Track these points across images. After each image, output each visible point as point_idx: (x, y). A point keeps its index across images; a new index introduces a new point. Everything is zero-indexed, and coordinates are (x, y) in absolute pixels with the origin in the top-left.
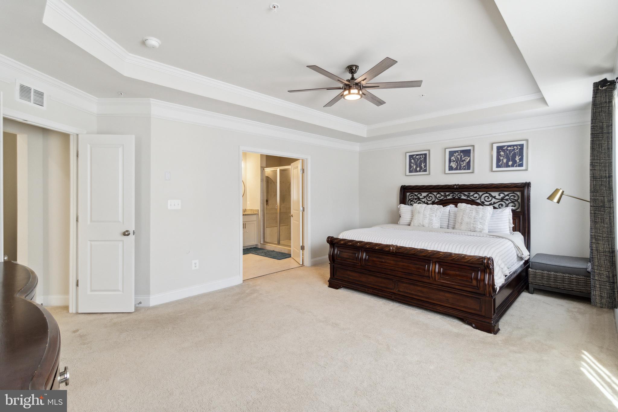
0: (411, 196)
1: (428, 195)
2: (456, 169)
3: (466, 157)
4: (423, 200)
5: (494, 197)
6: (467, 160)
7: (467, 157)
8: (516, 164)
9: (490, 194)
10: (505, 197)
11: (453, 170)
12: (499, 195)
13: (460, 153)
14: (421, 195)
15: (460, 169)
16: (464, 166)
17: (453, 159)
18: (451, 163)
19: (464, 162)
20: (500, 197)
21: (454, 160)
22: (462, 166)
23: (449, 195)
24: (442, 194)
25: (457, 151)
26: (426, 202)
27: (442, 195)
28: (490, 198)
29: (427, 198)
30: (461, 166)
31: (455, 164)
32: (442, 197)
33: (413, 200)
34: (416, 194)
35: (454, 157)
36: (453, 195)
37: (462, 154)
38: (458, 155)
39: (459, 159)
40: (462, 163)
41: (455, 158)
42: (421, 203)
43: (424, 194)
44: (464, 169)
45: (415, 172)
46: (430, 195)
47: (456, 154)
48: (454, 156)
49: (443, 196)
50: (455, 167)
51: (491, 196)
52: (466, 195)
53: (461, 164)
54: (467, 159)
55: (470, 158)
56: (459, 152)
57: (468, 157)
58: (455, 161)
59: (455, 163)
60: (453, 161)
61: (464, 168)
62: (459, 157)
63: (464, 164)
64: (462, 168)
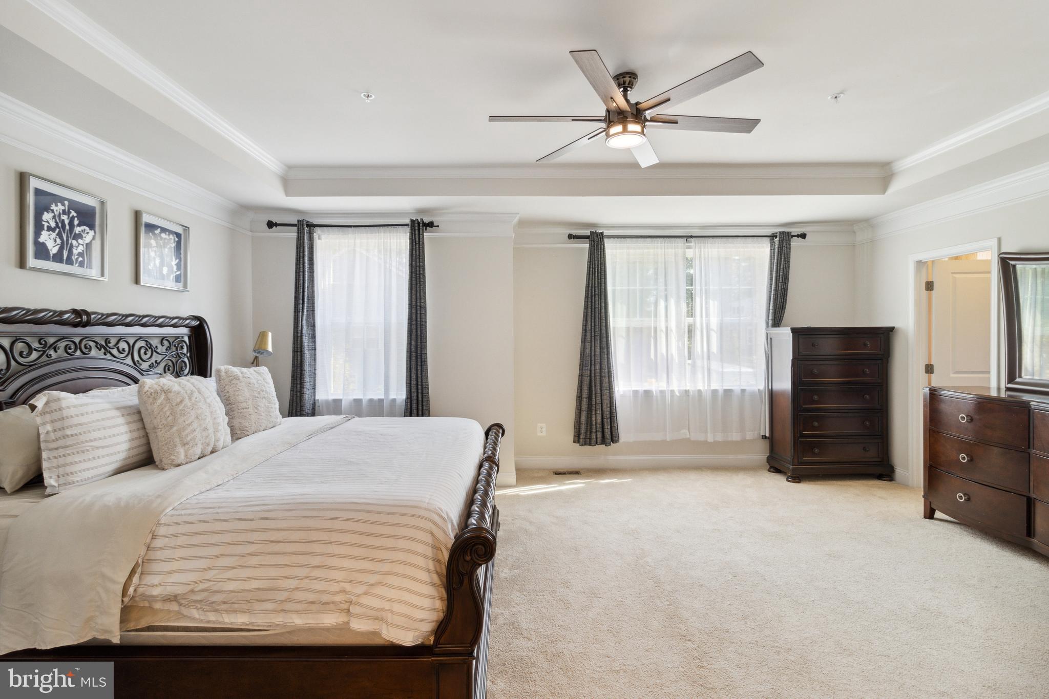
2: (58, 258)
3: (85, 227)
6: (88, 239)
7: (87, 229)
11: (48, 260)
13: (68, 208)
15: (69, 261)
16: (79, 254)
17: (47, 222)
18: (44, 233)
19: (80, 241)
21: (53, 224)
22: (75, 251)
25: (61, 200)
30: (70, 253)
31: (55, 241)
35: (51, 215)
37: (74, 215)
38: (64, 212)
39: (67, 227)
40: (74, 242)
41: (56, 222)
44: (81, 264)
47: (57, 205)
48: (52, 211)
50: (55, 250)
52: (102, 346)
53: (71, 246)
54: (88, 233)
56: (66, 203)
57: (91, 230)
58: (53, 230)
59: (54, 235)
60: (49, 229)
61: (80, 259)
62: (67, 222)
63: (80, 249)
64: (74, 258)
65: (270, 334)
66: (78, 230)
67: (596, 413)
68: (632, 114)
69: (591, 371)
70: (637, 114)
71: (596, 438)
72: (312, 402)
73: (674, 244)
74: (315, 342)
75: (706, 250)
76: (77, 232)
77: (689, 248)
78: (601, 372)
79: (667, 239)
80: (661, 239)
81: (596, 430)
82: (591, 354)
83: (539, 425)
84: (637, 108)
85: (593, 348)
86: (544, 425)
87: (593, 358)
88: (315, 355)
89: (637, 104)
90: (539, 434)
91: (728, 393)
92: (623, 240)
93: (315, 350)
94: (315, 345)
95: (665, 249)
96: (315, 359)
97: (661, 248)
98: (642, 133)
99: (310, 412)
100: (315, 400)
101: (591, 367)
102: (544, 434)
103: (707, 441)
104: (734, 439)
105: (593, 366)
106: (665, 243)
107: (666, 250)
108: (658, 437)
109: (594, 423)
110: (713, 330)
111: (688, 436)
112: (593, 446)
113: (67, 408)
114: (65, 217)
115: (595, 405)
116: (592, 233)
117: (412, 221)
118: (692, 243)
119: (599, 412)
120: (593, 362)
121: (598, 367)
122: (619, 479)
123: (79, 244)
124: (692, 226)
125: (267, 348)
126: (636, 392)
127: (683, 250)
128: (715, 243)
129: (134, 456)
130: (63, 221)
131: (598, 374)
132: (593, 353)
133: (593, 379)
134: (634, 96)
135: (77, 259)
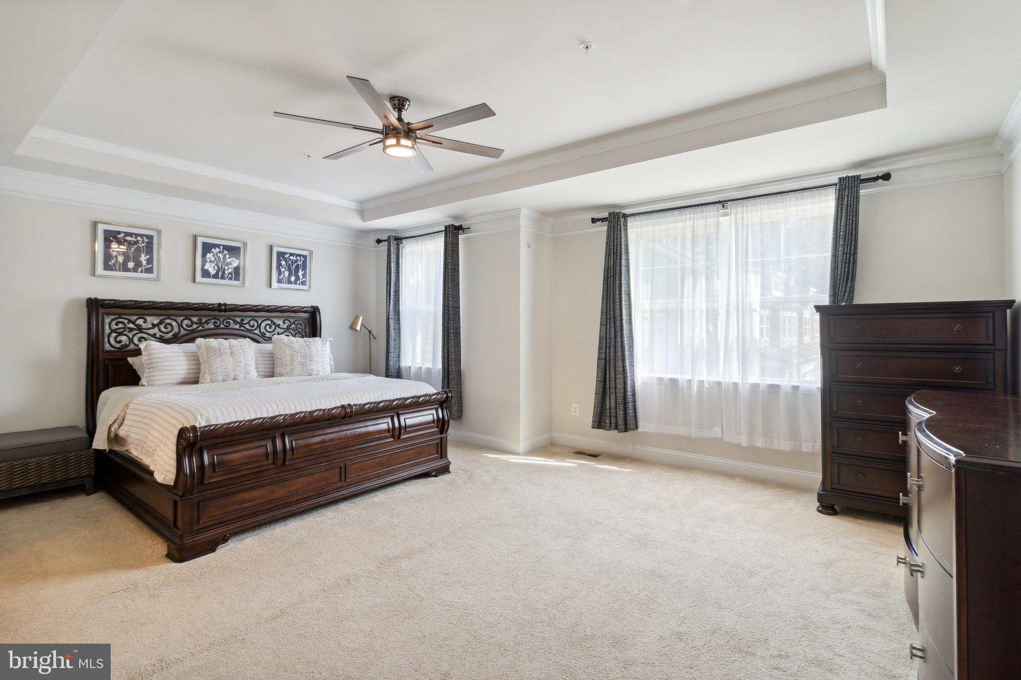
0: (117, 324)
1: (161, 322)
2: (216, 276)
3: (233, 259)
4: (151, 332)
5: (278, 326)
6: (235, 265)
7: (235, 259)
8: (299, 280)
9: (272, 322)
10: (290, 325)
11: (210, 278)
12: (284, 323)
13: (223, 249)
14: (145, 322)
15: (223, 278)
16: (229, 274)
17: (210, 258)
18: (207, 264)
19: (230, 266)
20: (285, 326)
21: (213, 259)
22: (226, 272)
23: (207, 322)
24: (195, 319)
25: (218, 246)
26: (158, 336)
27: (193, 323)
28: (274, 327)
29: (162, 327)
30: (224, 273)
31: (214, 268)
32: (195, 326)
33: (124, 331)
34: (134, 318)
35: (212, 254)
36: (215, 322)
37: (226, 252)
38: (220, 252)
39: (222, 260)
40: (226, 267)
41: (215, 257)
42: (145, 339)
43: (152, 320)
44: (231, 279)
45: (123, 271)
46: (168, 321)
47: (215, 249)
48: (213, 252)
49: (195, 323)
50: (214, 273)
51: (274, 324)
52: (238, 323)
53: (224, 269)
54: (235, 262)
55: (240, 261)
56: (221, 247)
57: (237, 259)
58: (213, 262)
59: (213, 265)
60: (211, 262)
61: (230, 276)
62: (221, 257)
63: (230, 270)
64: (226, 276)
65: (361, 318)
66: (228, 260)
67: (610, 398)
68: (404, 131)
69: (606, 353)
70: (409, 132)
71: (611, 423)
72: (397, 367)
73: (705, 214)
74: (399, 324)
75: (745, 215)
76: (228, 262)
77: (726, 215)
78: (615, 356)
79: (697, 209)
80: (690, 210)
81: (610, 415)
82: (606, 337)
83: (574, 405)
84: (408, 128)
85: (608, 331)
86: (577, 405)
87: (608, 341)
88: (400, 333)
89: (408, 124)
90: (573, 414)
91: (774, 389)
92: (648, 216)
93: (400, 329)
94: (399, 326)
95: (694, 220)
96: (400, 336)
97: (690, 220)
98: (413, 147)
99: (394, 374)
100: (399, 366)
101: (606, 350)
102: (577, 414)
103: (741, 445)
104: (782, 448)
105: (608, 349)
106: (694, 213)
107: (695, 222)
108: (682, 431)
109: (608, 407)
110: (755, 311)
111: (720, 436)
112: (606, 430)
113: (153, 349)
114: (220, 255)
115: (609, 389)
116: (610, 214)
117: (446, 227)
118: (728, 209)
119: (613, 396)
120: (608, 345)
121: (612, 349)
122: (619, 468)
123: (229, 268)
124: (725, 190)
125: (356, 327)
126: (660, 380)
127: (716, 219)
128: (757, 205)
129: (191, 378)
130: (219, 256)
131: (612, 357)
132: (608, 336)
133: (608, 362)
134: (407, 116)
135: (228, 277)
